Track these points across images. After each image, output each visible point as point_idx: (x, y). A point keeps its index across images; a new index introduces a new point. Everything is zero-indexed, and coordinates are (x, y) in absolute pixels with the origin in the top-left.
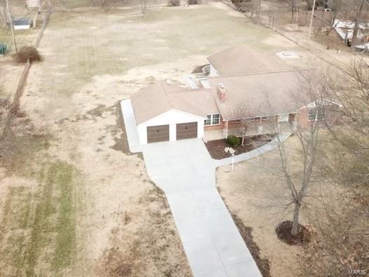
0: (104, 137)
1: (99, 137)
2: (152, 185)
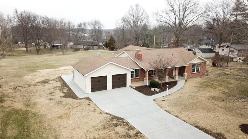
0: (53, 92)
1: (50, 93)
2: (109, 115)
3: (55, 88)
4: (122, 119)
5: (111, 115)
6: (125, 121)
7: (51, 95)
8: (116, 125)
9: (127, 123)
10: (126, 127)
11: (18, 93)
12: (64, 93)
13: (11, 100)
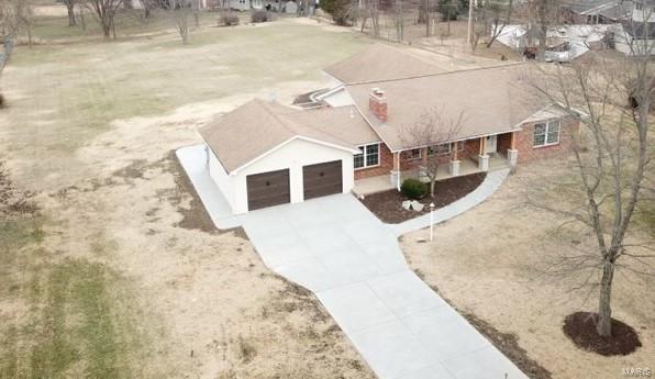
0: (156, 209)
3: (160, 193)
4: (307, 292)
5: (285, 280)
6: (312, 298)
7: (151, 218)
8: (291, 308)
9: (315, 304)
10: (313, 314)
11: (70, 210)
12: (181, 211)
13: (60, 233)
